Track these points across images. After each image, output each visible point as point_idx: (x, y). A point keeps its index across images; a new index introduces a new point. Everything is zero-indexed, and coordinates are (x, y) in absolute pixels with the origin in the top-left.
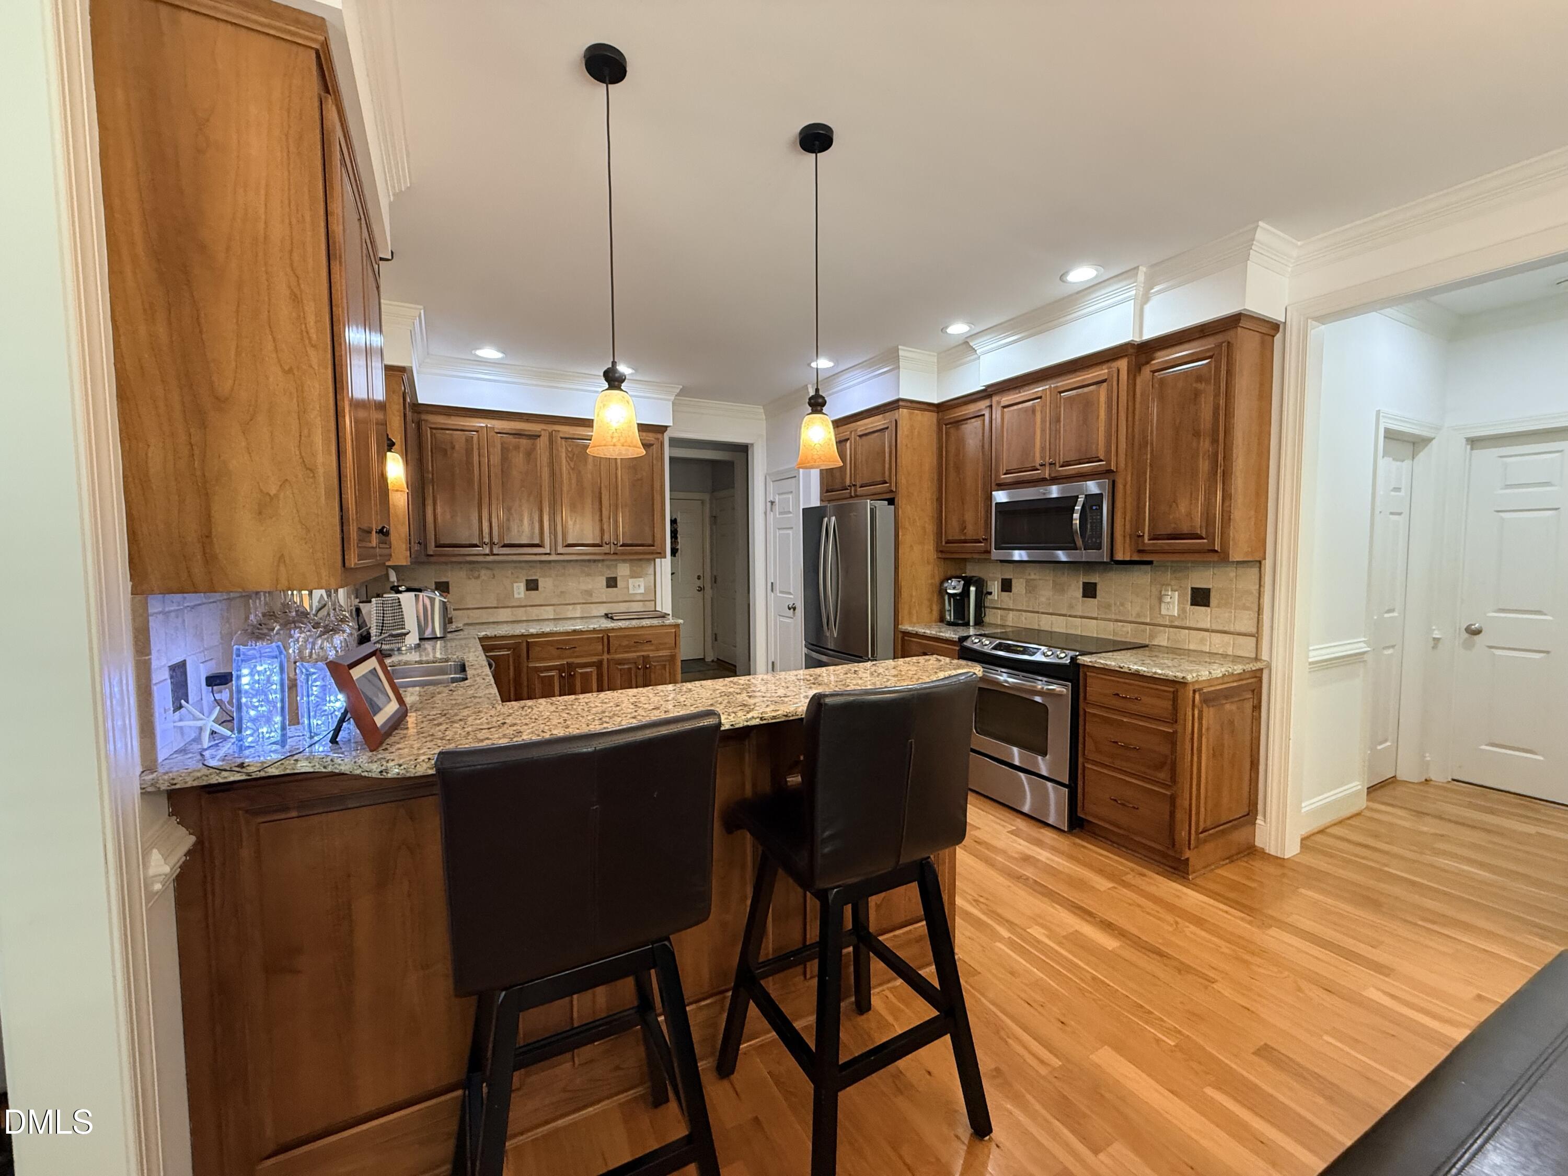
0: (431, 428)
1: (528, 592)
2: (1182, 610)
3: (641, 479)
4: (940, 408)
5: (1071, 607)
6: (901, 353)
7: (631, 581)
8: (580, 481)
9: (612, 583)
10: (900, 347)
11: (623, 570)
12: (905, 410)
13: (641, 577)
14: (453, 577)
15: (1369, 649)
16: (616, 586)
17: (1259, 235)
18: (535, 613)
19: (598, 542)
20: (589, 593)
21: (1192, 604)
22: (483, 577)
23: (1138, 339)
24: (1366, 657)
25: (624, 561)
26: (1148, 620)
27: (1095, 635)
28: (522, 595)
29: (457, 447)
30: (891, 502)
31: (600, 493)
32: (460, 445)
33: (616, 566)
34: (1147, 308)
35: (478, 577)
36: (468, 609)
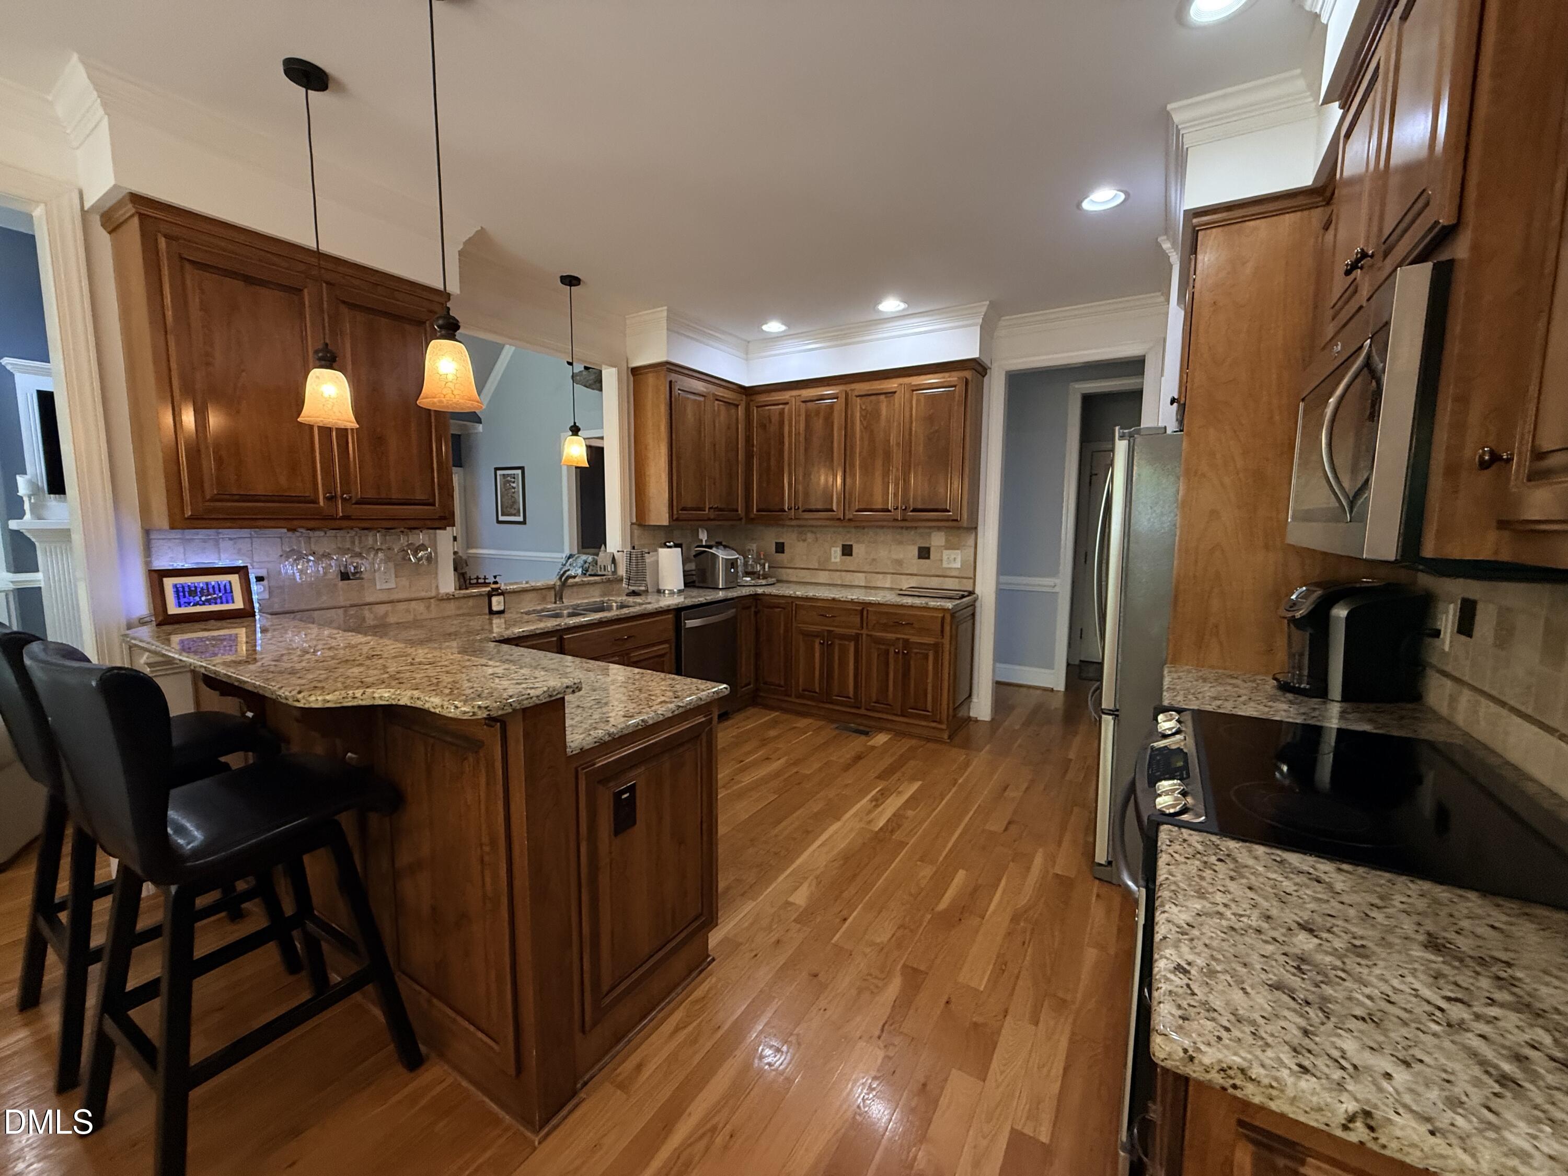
0: (757, 407)
1: (844, 557)
3: (936, 431)
4: (1325, 195)
7: (946, 553)
8: (872, 440)
9: (924, 553)
11: (937, 540)
12: (1214, 231)
13: (958, 549)
14: (788, 538)
16: (928, 558)
18: (848, 578)
20: (899, 562)
22: (810, 540)
25: (939, 529)
28: (838, 560)
31: (892, 453)
32: (775, 419)
33: (929, 535)
35: (804, 540)
36: (796, 568)
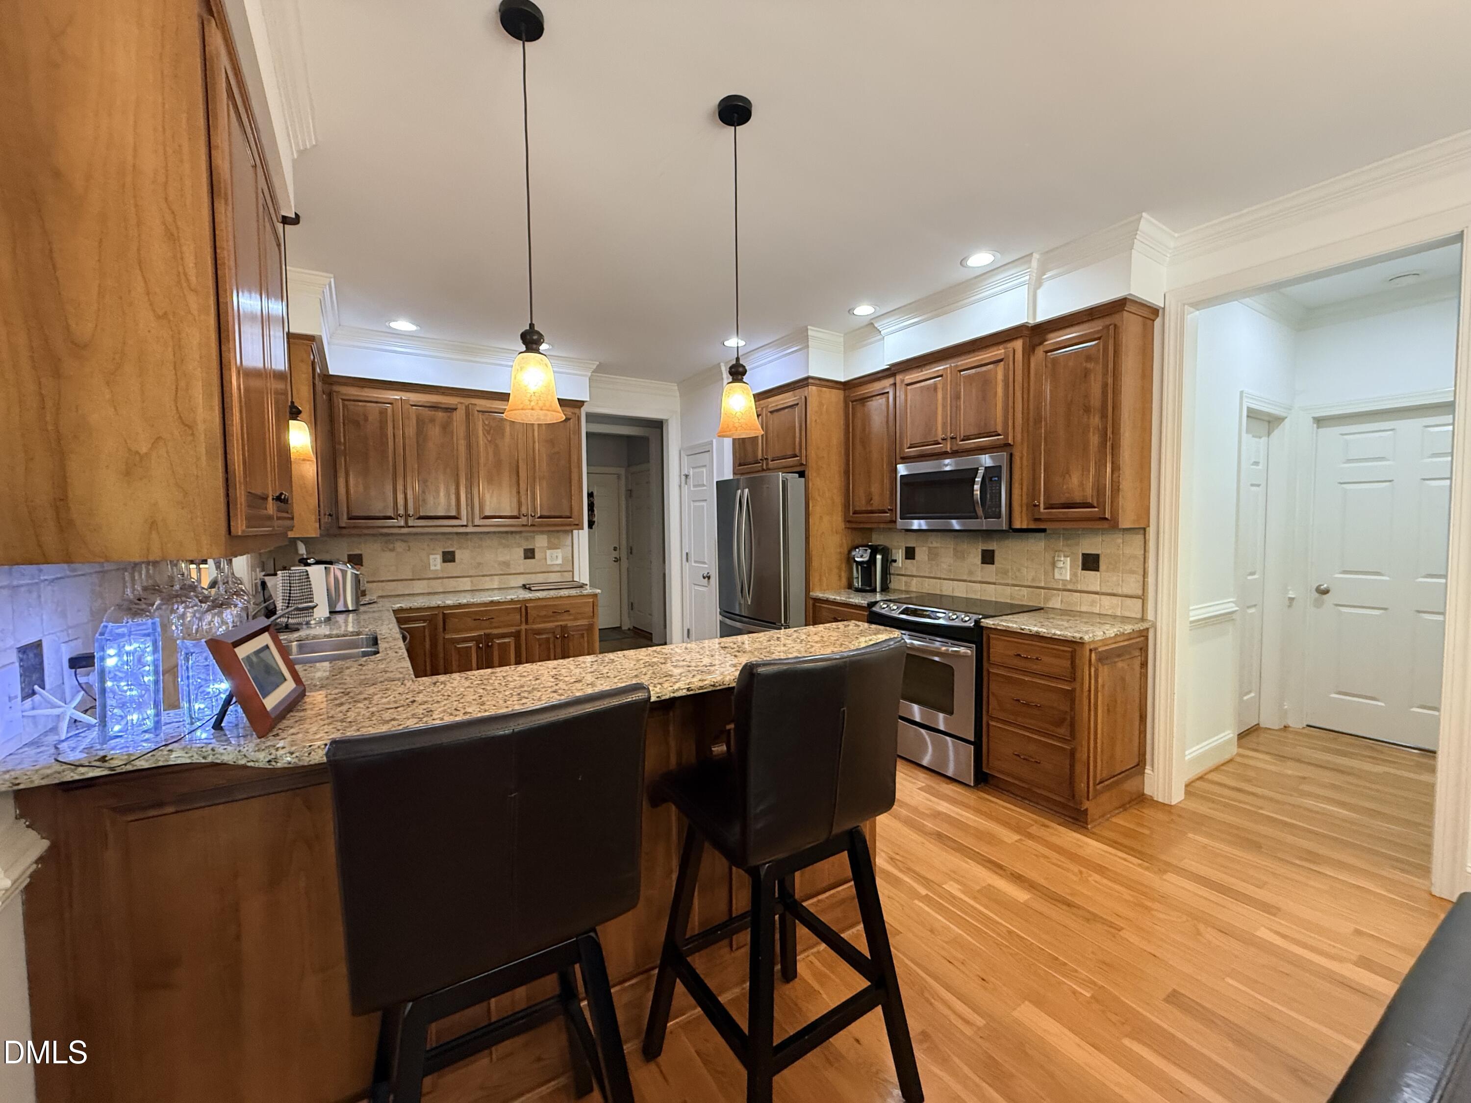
0: (343, 400)
1: (446, 564)
2: (1074, 575)
3: (558, 453)
4: (847, 386)
5: (971, 573)
6: (810, 333)
7: (548, 552)
8: (497, 453)
9: (530, 554)
10: (809, 327)
11: (540, 542)
12: (814, 388)
13: (559, 548)
14: (368, 550)
15: (1237, 608)
16: (533, 557)
17: (1143, 225)
18: (452, 584)
19: (515, 513)
20: (507, 564)
21: (1083, 569)
22: (399, 550)
23: (1032, 322)
24: (1234, 616)
25: (542, 532)
26: (1043, 585)
27: (994, 599)
28: (438, 567)
29: (370, 418)
30: (802, 474)
31: (518, 467)
32: (374, 416)
33: (534, 538)
34: (1040, 292)
35: (392, 550)
36: (382, 581)
